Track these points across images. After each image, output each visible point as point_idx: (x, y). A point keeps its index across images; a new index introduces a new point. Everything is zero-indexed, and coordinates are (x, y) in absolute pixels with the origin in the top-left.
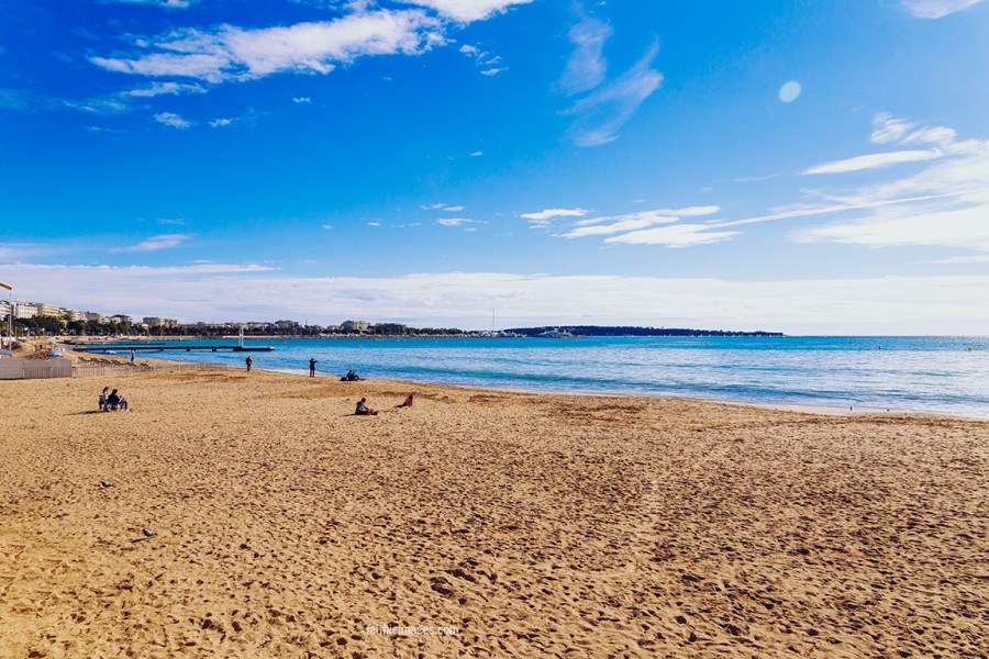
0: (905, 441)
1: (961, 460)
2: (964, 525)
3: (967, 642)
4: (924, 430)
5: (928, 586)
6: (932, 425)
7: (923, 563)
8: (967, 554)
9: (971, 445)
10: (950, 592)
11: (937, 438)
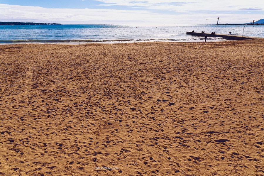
0: (91, 50)
1: (103, 53)
2: (104, 66)
3: (105, 90)
4: (95, 47)
5: (98, 80)
7: (97, 76)
8: (104, 72)
9: (105, 49)
10: (102, 81)
11: (98, 48)
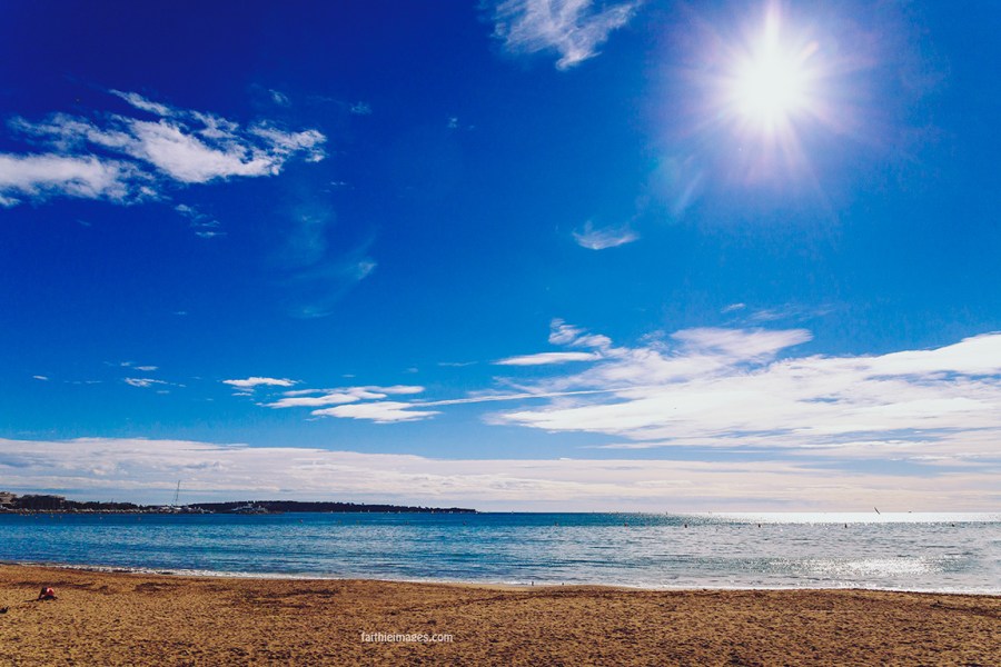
0: (576, 615)
1: (621, 630)
4: (592, 602)
6: (598, 596)
9: (629, 615)
11: (602, 609)
